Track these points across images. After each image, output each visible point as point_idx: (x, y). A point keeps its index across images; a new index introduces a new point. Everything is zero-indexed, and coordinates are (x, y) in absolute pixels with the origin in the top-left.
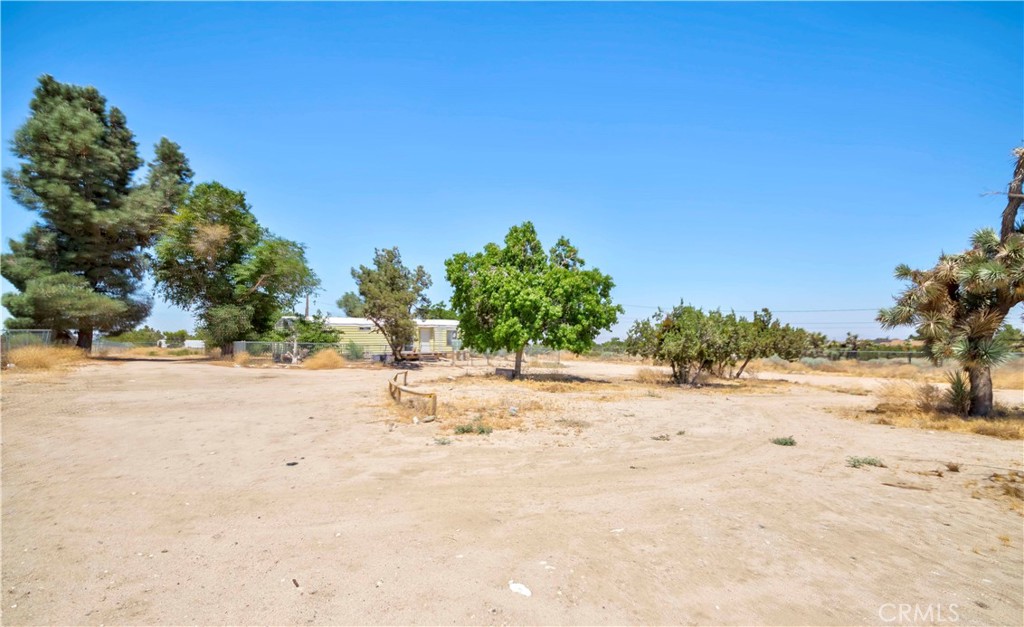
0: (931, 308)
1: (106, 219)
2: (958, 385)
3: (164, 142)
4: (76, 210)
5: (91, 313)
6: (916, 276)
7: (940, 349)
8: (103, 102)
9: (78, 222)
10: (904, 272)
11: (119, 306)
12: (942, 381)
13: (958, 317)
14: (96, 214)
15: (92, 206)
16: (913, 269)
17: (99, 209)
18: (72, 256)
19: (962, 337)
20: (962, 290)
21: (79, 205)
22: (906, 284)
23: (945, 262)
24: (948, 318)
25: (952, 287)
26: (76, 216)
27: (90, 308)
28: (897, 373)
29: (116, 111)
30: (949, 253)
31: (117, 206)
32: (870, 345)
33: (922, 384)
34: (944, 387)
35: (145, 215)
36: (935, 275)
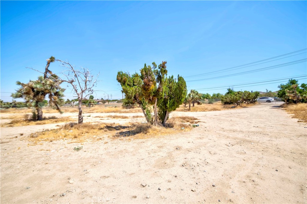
0: (27, 93)
2: (34, 113)
6: (23, 85)
7: (29, 104)
10: (19, 83)
12: (30, 112)
13: (34, 96)
16: (22, 83)
19: (35, 101)
20: (35, 90)
22: (20, 87)
23: (31, 82)
24: (31, 96)
25: (33, 89)
28: (27, 111)
30: (32, 80)
32: (21, 103)
33: (24, 114)
34: (31, 114)
36: (28, 85)
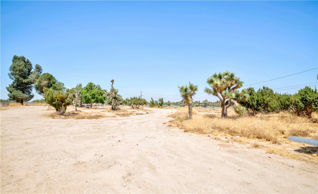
1: (25, 81)
3: (37, 65)
4: (20, 80)
5: (23, 97)
8: (25, 59)
9: (20, 82)
11: (28, 96)
14: (23, 80)
15: (23, 79)
17: (24, 79)
18: (19, 87)
21: (21, 79)
26: (20, 81)
27: (22, 96)
29: (27, 60)
31: (28, 78)
35: (33, 79)
